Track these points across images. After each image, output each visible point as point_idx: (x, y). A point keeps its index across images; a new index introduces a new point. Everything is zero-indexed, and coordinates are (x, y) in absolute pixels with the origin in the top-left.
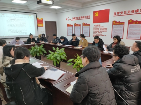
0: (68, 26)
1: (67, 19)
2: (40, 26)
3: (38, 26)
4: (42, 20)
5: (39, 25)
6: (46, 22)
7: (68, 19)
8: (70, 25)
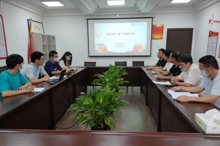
0: (210, 36)
1: (210, 21)
2: (157, 39)
3: (152, 38)
4: (163, 27)
5: (155, 36)
6: (169, 30)
7: (212, 22)
8: (214, 33)
